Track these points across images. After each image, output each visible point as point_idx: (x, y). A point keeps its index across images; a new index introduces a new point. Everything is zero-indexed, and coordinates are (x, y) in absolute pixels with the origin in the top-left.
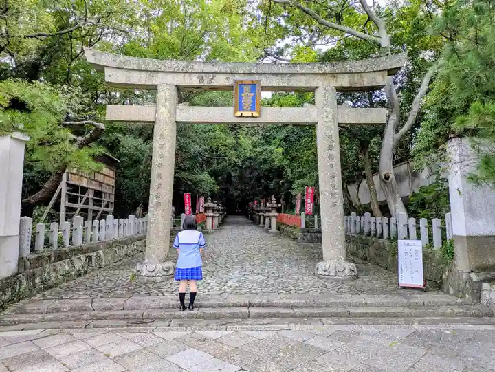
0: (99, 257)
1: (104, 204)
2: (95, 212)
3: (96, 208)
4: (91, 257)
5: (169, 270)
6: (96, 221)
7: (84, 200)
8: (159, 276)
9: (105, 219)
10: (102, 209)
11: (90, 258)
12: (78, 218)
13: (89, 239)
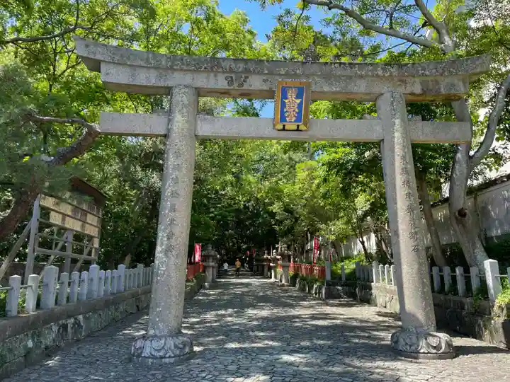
0: (77, 323)
1: (86, 251)
2: (74, 261)
3: (76, 256)
4: (67, 325)
5: (185, 345)
6: (76, 274)
7: (60, 245)
8: (170, 357)
9: (88, 270)
10: (84, 256)
11: (65, 327)
12: (51, 270)
13: (65, 299)
